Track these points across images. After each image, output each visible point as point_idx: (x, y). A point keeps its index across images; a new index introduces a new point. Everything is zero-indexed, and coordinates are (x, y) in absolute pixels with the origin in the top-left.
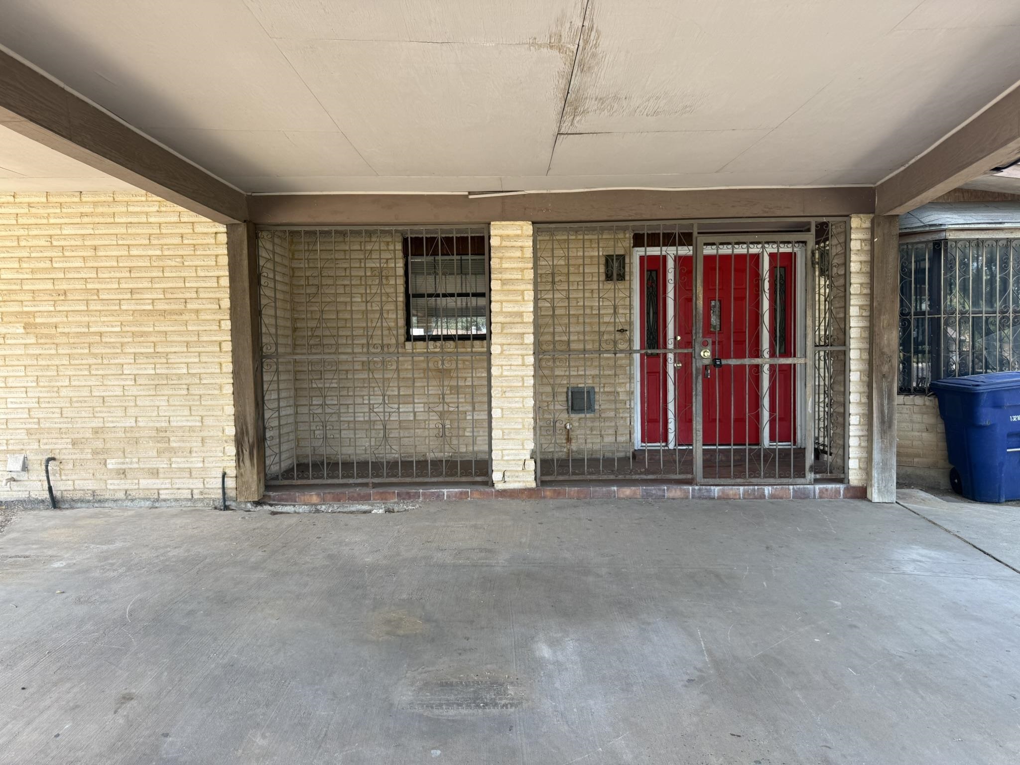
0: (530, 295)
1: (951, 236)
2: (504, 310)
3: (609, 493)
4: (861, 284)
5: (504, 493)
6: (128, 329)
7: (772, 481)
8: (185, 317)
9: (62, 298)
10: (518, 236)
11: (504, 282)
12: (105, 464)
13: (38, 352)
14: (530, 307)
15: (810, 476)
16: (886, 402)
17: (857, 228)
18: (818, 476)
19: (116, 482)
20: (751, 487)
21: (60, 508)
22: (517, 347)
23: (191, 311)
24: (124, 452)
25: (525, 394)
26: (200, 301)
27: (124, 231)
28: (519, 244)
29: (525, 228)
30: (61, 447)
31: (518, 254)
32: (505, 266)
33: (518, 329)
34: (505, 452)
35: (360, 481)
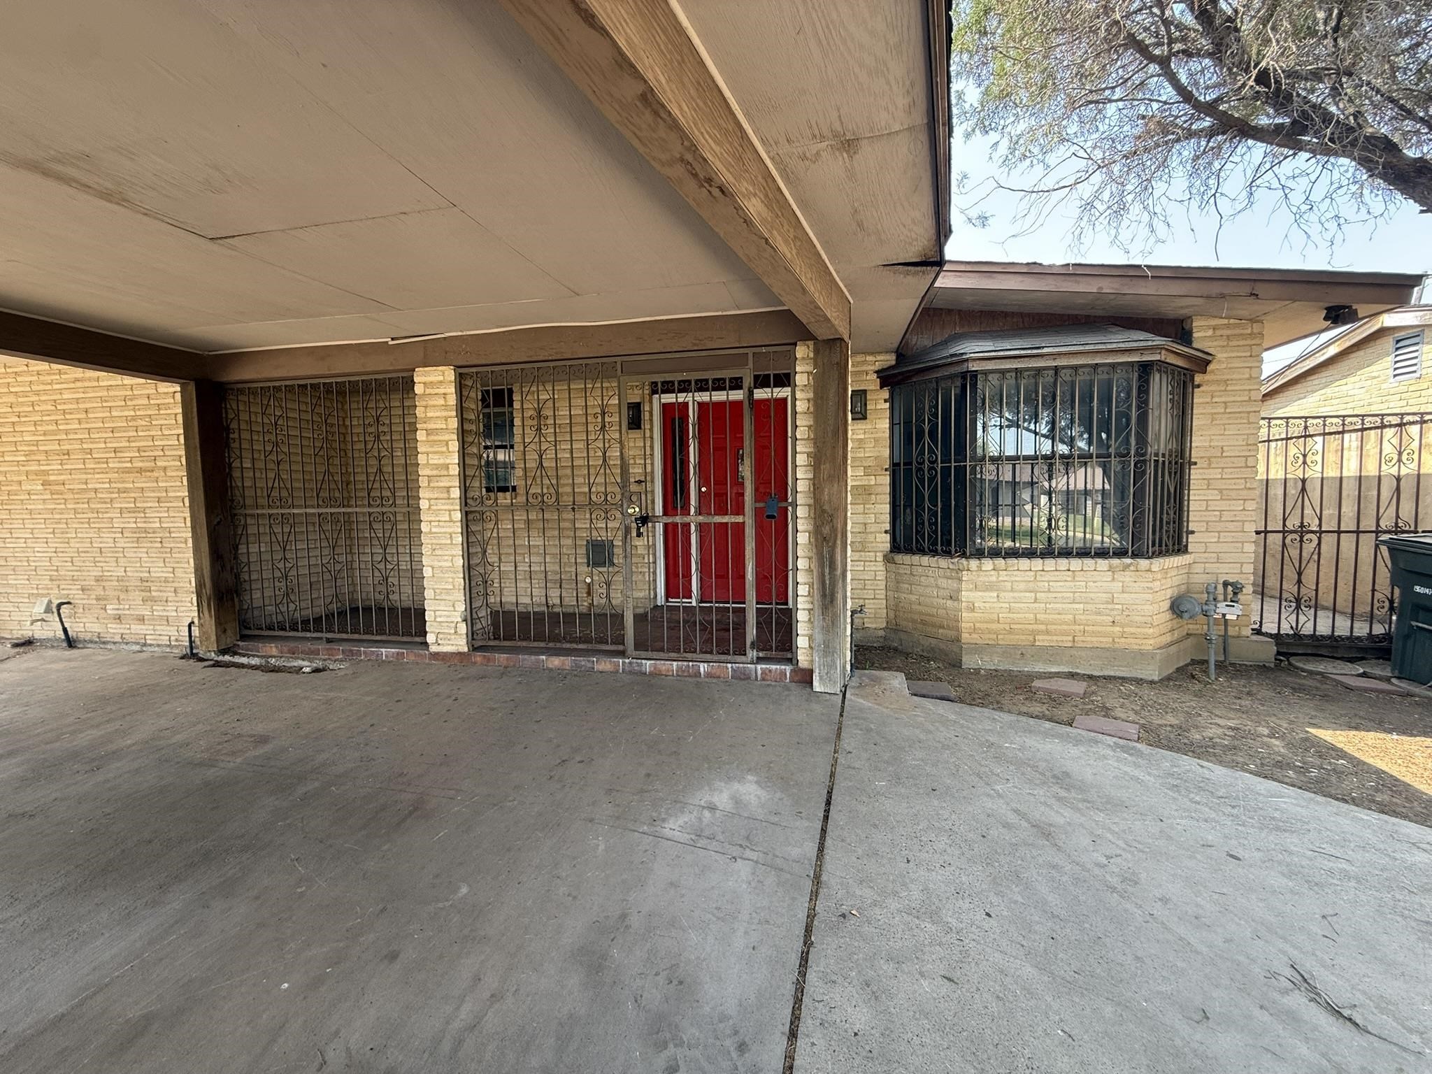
0: (455, 446)
1: (974, 367)
2: (431, 462)
3: (538, 661)
4: (809, 427)
5: (436, 655)
6: (115, 485)
7: (708, 657)
8: (155, 474)
9: (66, 457)
10: (441, 382)
11: (429, 432)
12: (105, 610)
13: (53, 506)
14: (455, 459)
15: (752, 654)
16: (827, 571)
17: (803, 358)
18: (761, 655)
19: (114, 626)
20: (685, 663)
21: (75, 647)
22: (443, 501)
23: (159, 468)
24: (118, 599)
25: (454, 553)
26: (165, 458)
27: (105, 393)
28: (442, 391)
29: (446, 373)
30: (74, 593)
31: (442, 402)
32: (429, 415)
33: (444, 483)
34: (437, 613)
35: (315, 635)
